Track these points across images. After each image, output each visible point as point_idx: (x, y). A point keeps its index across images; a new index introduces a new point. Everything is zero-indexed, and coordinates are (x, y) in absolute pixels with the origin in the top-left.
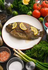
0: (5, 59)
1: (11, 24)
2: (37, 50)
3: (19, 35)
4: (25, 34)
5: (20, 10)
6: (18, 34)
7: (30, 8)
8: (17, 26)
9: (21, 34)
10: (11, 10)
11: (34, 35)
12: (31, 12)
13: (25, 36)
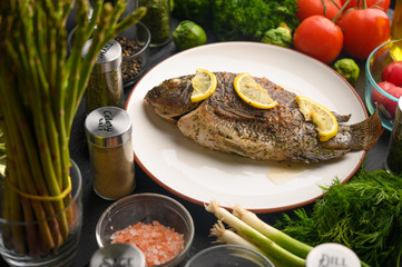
0: (160, 258)
1: (181, 78)
2: (351, 210)
3: (234, 134)
4: (270, 131)
5: (223, 17)
6: (227, 128)
7: (282, 9)
8: (218, 86)
9: (245, 132)
10: (166, 18)
11: (318, 138)
12: (285, 31)
13: (269, 145)
